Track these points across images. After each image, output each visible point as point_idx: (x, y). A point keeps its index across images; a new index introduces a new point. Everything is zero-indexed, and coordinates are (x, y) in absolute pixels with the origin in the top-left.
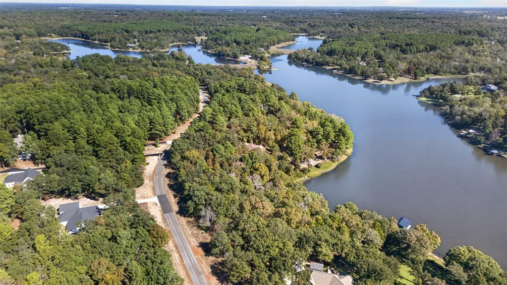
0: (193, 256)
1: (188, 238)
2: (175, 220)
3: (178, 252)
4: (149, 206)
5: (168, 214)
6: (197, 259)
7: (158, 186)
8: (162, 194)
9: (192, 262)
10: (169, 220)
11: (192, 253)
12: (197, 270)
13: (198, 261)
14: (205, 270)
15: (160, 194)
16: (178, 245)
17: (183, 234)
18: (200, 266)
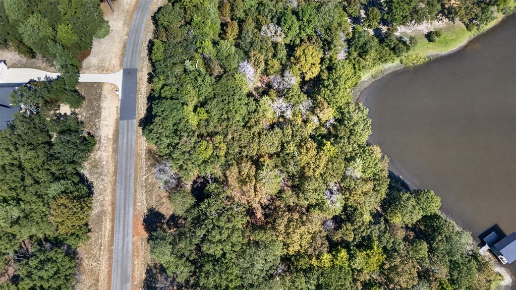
0: (130, 236)
1: (135, 191)
2: (131, 138)
3: (113, 220)
4: (103, 93)
5: (126, 121)
6: (133, 244)
7: (132, 44)
8: (133, 67)
9: (125, 248)
10: (123, 138)
11: (131, 231)
12: (126, 270)
13: (133, 250)
14: (137, 274)
15: (128, 68)
16: (117, 204)
17: (132, 180)
18: (133, 262)
